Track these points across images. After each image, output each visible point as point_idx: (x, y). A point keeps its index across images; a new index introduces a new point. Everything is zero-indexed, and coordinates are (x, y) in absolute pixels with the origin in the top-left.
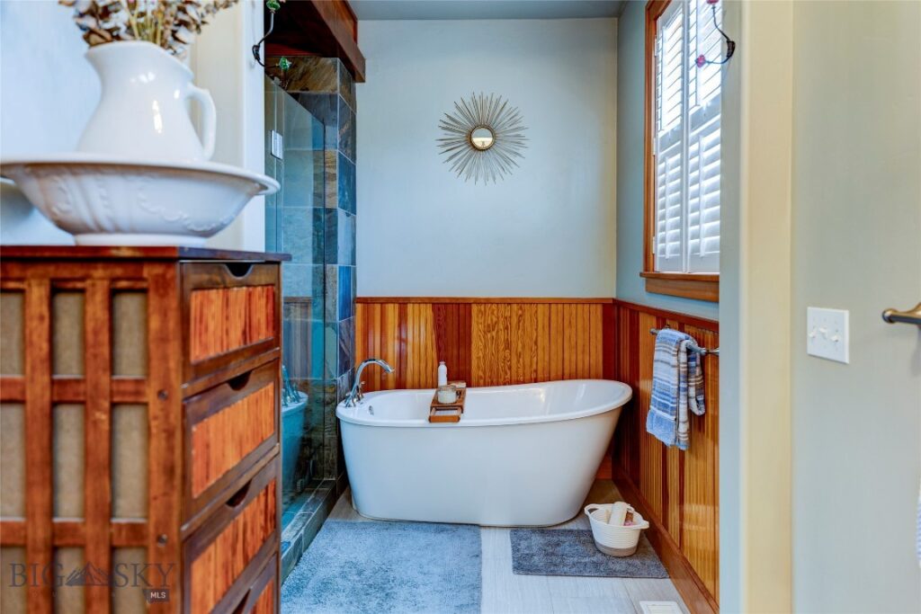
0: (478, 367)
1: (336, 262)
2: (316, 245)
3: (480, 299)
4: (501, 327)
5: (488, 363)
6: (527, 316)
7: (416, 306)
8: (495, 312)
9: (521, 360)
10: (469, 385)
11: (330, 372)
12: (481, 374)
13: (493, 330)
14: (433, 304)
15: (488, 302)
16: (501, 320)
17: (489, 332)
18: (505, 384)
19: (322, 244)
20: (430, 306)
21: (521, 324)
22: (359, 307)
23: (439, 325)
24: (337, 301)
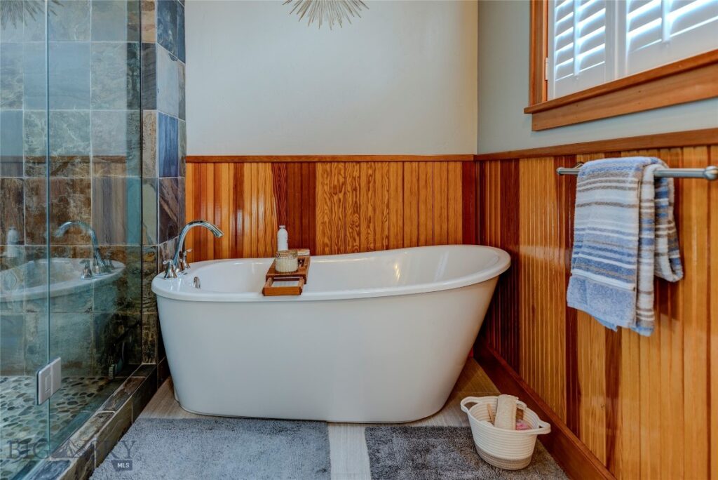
0: (324, 233)
1: (154, 108)
2: (130, 86)
3: (325, 157)
4: (349, 188)
5: (334, 228)
6: (378, 176)
7: (254, 165)
8: (342, 172)
9: (371, 225)
10: (313, 253)
11: (149, 238)
12: (326, 241)
13: (340, 192)
14: (273, 163)
15: (333, 160)
16: (349, 180)
17: (335, 194)
18: (353, 252)
19: (138, 85)
20: (269, 166)
21: (371, 185)
22: (189, 167)
23: (279, 186)
24: (157, 153)
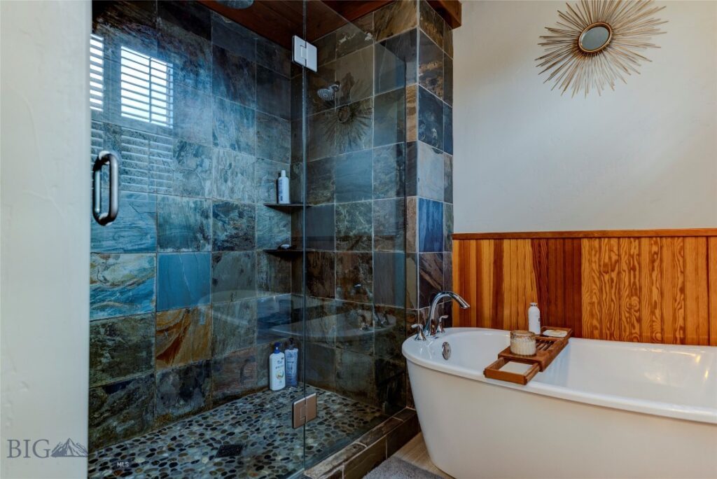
0: (592, 315)
1: (415, 194)
3: (592, 232)
4: (625, 267)
5: (605, 310)
6: (667, 254)
7: (513, 241)
8: (615, 249)
9: (657, 312)
10: (573, 335)
11: (411, 303)
12: (595, 323)
13: (613, 271)
14: (532, 239)
15: (603, 236)
16: (624, 259)
17: (607, 273)
18: (631, 340)
19: (404, 177)
20: (528, 242)
21: (656, 264)
22: (456, 243)
23: (540, 262)
24: (417, 232)
